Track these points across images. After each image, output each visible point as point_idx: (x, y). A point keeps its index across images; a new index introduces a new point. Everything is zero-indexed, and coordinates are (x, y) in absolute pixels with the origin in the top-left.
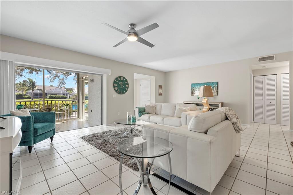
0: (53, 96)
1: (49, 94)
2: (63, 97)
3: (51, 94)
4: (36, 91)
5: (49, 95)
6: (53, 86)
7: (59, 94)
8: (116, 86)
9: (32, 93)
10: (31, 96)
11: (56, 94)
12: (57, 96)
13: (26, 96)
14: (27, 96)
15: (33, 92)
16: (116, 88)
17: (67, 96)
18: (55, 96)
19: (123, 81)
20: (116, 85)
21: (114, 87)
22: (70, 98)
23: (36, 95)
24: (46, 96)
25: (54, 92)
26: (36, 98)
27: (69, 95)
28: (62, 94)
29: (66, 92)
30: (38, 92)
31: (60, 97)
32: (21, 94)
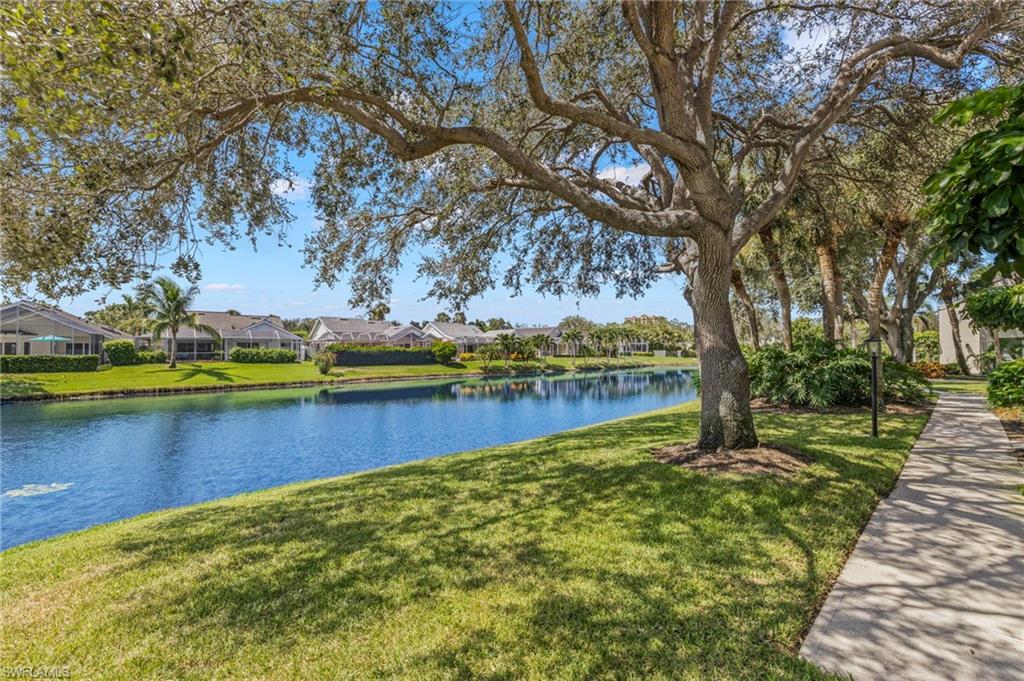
0: (246, 350)
1: (230, 346)
2: (285, 356)
3: (239, 344)
4: (185, 333)
5: (235, 349)
6: (238, 314)
7: (267, 343)
9: (170, 341)
10: (166, 353)
11: (256, 344)
12: (262, 350)
13: (147, 354)
14: (151, 354)
15: (174, 335)
17: (297, 352)
18: (254, 351)
22: (307, 357)
23: (185, 350)
24: (222, 352)
25: (250, 336)
26: (182, 359)
27: (303, 347)
28: (279, 344)
29: (292, 336)
30: (195, 335)
31: (272, 357)
32: (130, 345)
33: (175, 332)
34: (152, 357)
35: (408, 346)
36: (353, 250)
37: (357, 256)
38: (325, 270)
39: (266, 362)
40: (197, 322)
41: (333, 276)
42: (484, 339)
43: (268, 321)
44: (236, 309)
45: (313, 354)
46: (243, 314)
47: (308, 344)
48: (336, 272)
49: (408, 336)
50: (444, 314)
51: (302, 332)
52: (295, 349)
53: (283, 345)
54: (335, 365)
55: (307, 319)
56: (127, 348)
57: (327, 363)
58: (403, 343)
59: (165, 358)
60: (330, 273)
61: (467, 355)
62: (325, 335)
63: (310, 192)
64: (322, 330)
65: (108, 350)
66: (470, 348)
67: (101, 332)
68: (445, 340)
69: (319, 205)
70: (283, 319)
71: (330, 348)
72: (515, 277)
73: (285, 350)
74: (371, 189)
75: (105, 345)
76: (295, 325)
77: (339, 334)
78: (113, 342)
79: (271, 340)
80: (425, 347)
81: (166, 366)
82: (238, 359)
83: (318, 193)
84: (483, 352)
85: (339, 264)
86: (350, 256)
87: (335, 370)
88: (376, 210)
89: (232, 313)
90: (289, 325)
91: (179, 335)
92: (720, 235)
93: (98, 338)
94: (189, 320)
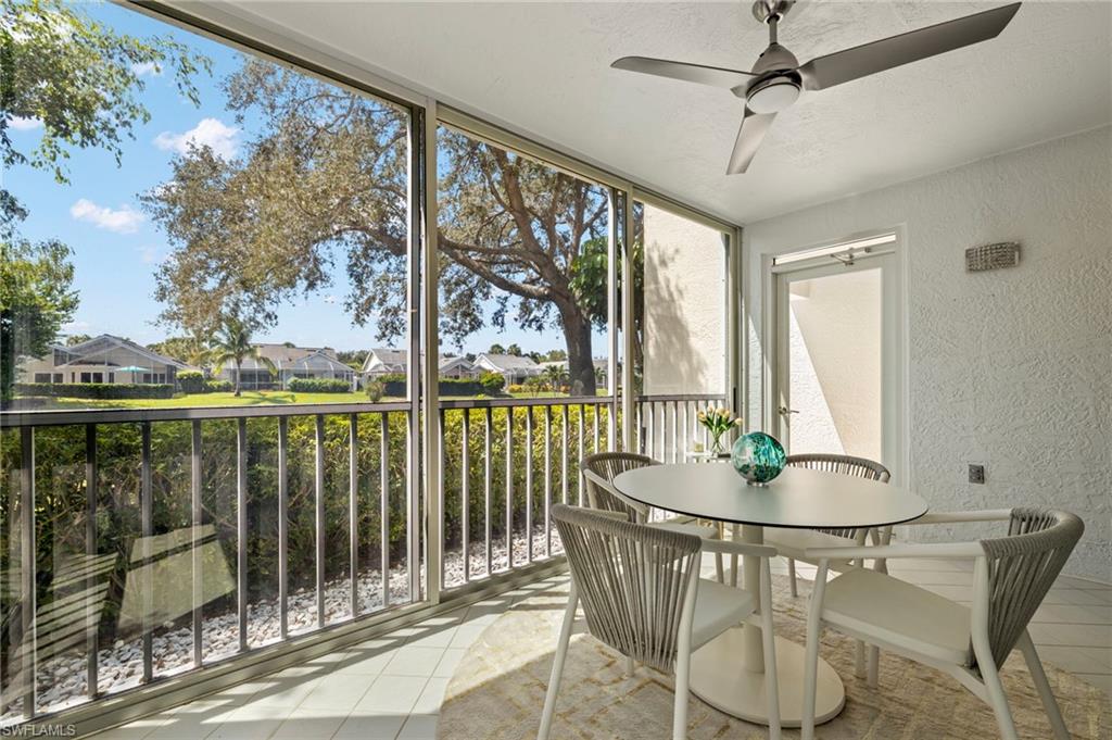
0: (303, 381)
1: (288, 377)
2: (339, 386)
3: (296, 375)
4: (249, 364)
5: (293, 379)
6: (293, 346)
7: (322, 373)
9: (235, 371)
10: (231, 383)
11: (311, 375)
12: (317, 381)
13: (215, 384)
14: (218, 383)
15: (239, 366)
17: (350, 383)
18: (310, 381)
22: (360, 387)
23: (248, 380)
24: (280, 382)
25: (306, 367)
26: (245, 389)
27: (355, 378)
28: (333, 375)
29: (346, 367)
30: (256, 366)
31: (327, 387)
32: (199, 375)
33: (239, 362)
34: (219, 386)
35: (457, 377)
36: (377, 301)
37: (381, 304)
38: (358, 316)
39: (321, 391)
40: (259, 354)
41: (364, 320)
42: (534, 371)
43: (324, 352)
44: (292, 342)
45: (365, 385)
46: (298, 346)
47: (360, 375)
48: (366, 316)
49: (457, 367)
50: (498, 346)
51: (356, 364)
52: (348, 379)
53: (336, 376)
54: (385, 395)
55: (362, 352)
56: (198, 378)
57: (378, 392)
58: (453, 375)
59: (230, 387)
60: (362, 317)
61: (516, 387)
62: (377, 366)
63: (346, 268)
64: (375, 361)
65: (181, 379)
66: (520, 380)
67: (174, 364)
68: (495, 372)
69: (351, 276)
70: (337, 351)
71: (381, 379)
72: (500, 318)
73: (338, 381)
74: (386, 263)
75: (178, 374)
76: (350, 358)
77: (390, 365)
78: (185, 373)
79: (326, 371)
80: (474, 378)
81: (232, 394)
82: (296, 388)
83: (350, 268)
84: (530, 384)
85: (368, 311)
86: (375, 305)
87: (384, 399)
88: (390, 275)
89: (288, 345)
90: (343, 358)
91: (243, 367)
92: (564, 300)
93: (172, 369)
94: (252, 351)
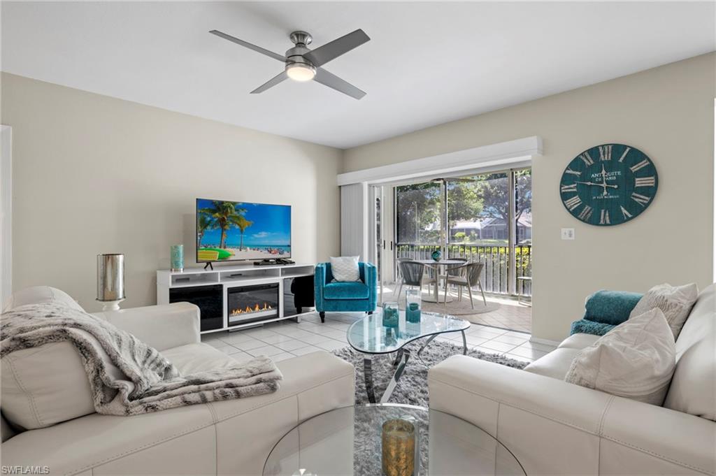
8: (573, 194)
16: (575, 201)
19: (610, 166)
20: (572, 188)
21: (565, 196)
